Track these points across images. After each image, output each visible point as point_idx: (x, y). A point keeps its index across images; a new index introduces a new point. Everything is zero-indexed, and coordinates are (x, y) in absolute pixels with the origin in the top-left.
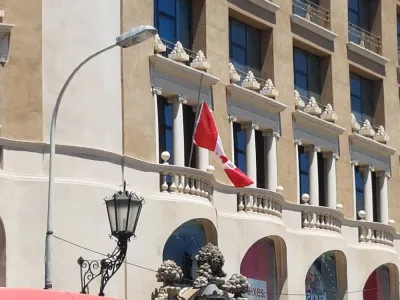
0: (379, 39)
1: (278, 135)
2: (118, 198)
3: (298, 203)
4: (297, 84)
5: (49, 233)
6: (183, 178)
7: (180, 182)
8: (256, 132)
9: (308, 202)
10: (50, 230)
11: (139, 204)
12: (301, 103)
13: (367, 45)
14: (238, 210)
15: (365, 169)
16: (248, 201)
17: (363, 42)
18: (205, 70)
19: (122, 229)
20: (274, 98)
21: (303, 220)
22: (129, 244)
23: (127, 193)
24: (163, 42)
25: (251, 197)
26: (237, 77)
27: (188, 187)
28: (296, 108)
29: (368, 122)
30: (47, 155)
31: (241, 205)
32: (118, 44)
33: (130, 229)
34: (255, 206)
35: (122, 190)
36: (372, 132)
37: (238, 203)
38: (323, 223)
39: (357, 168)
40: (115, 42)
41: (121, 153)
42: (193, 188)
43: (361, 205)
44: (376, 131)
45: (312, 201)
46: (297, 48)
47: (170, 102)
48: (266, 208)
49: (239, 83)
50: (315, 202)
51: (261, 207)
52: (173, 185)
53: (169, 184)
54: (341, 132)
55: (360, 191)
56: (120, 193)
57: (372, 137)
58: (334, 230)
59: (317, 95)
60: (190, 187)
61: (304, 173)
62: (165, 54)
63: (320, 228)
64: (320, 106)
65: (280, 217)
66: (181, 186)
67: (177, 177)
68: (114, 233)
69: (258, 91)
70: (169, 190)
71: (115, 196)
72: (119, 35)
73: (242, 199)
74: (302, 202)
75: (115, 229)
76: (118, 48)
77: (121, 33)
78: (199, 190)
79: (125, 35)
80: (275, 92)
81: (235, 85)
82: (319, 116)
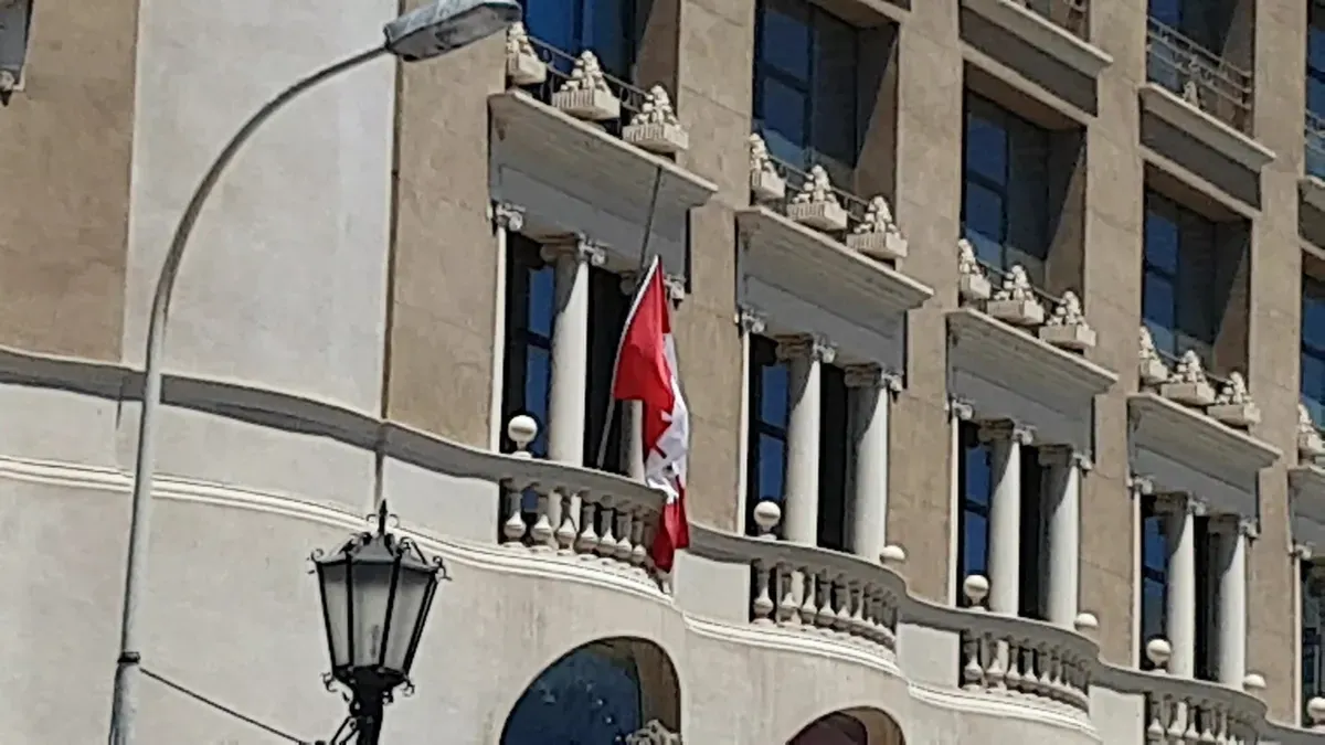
0: (1245, 81)
1: (897, 384)
2: (356, 557)
3: (952, 604)
4: (969, 221)
5: (126, 660)
6: (576, 502)
7: (565, 515)
8: (827, 370)
9: (985, 602)
10: (132, 648)
11: (428, 577)
12: (980, 286)
13: (1206, 100)
14: (753, 616)
15: (1175, 508)
16: (787, 589)
17: (1191, 88)
18: (671, 156)
19: (367, 658)
20: (891, 262)
21: (964, 661)
22: (387, 709)
23: (388, 539)
24: (539, 51)
25: (798, 578)
26: (774, 185)
27: (589, 533)
28: (962, 299)
29: (1193, 360)
30: (132, 408)
31: (764, 599)
32: (388, 47)
33: (394, 661)
34: (810, 606)
35: (373, 528)
36: (1206, 393)
37: (755, 593)
38: (1030, 676)
39: (1148, 502)
40: (380, 41)
41: (376, 414)
42: (608, 538)
43: (1156, 622)
44: (1219, 388)
45: (993, 602)
46: (977, 95)
47: (546, 255)
48: (844, 614)
49: (779, 205)
50: (1008, 603)
51: (827, 610)
52: (543, 524)
53: (530, 519)
54: (1105, 385)
55: (1156, 576)
56: (367, 538)
57: (1204, 408)
58: (1064, 699)
59: (1034, 263)
60: (599, 531)
61: (976, 509)
62: (543, 91)
63: (1021, 689)
64: (1040, 299)
65: (891, 647)
66: (569, 529)
67: (556, 499)
68: (339, 672)
69: (839, 235)
70: (528, 540)
71: (349, 547)
72: (392, 17)
73: (766, 581)
74: (962, 600)
75: (343, 658)
76: (389, 60)
77: (401, 10)
78: (625, 543)
79: (414, 18)
80: (896, 245)
81: (765, 211)
82: (1034, 329)
